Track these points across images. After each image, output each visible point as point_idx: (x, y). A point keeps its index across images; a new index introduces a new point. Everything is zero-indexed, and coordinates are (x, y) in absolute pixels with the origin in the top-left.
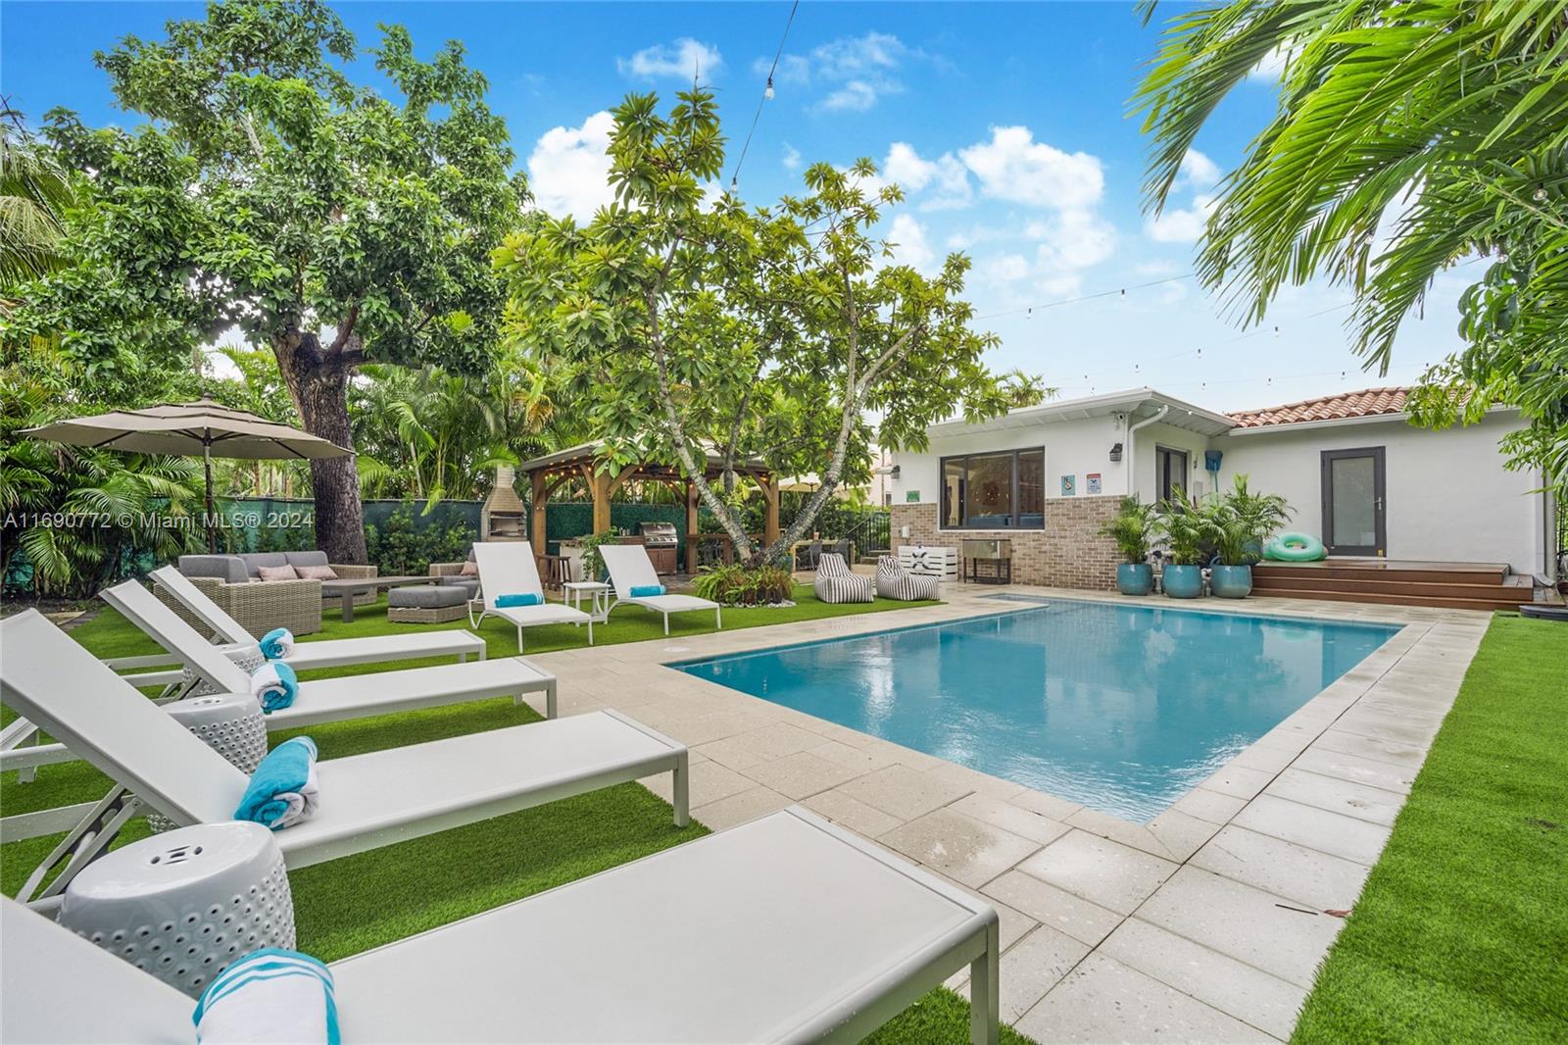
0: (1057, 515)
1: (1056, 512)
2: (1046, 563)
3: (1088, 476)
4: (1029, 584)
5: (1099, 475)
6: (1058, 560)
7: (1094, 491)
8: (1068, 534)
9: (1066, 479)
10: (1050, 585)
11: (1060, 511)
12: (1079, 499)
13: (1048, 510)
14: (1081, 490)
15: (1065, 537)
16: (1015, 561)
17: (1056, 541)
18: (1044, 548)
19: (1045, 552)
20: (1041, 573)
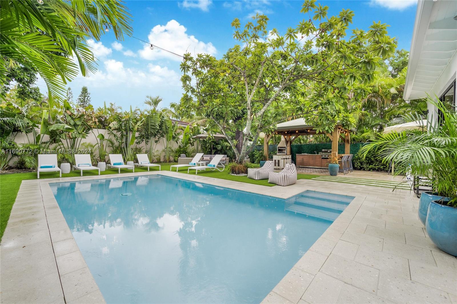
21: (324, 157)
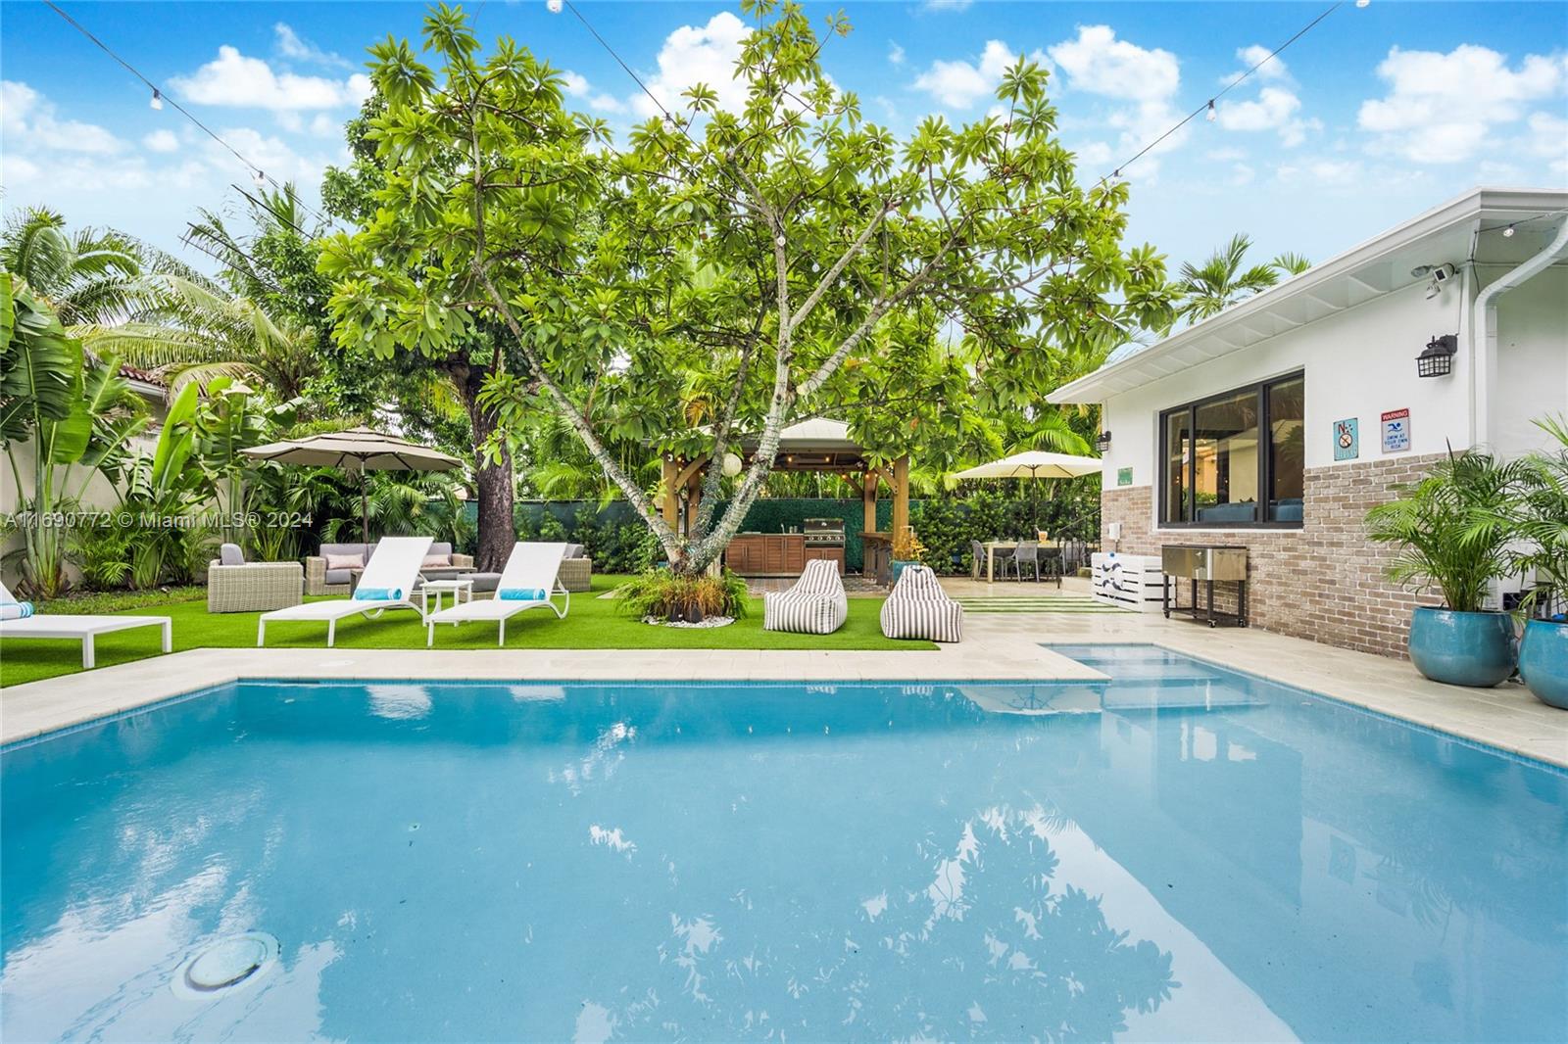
0: (1326, 500)
1: (1325, 492)
2: (1305, 594)
3: (1385, 417)
4: (1277, 631)
5: (1405, 413)
6: (1326, 589)
7: (1396, 448)
8: (1344, 537)
9: (1341, 428)
10: (1311, 638)
11: (1331, 491)
12: (1365, 466)
13: (1310, 490)
14: (1371, 448)
15: (1339, 544)
16: (1255, 587)
17: (1323, 551)
18: (1303, 565)
19: (1304, 573)
20: (1297, 612)
21: (811, 540)
